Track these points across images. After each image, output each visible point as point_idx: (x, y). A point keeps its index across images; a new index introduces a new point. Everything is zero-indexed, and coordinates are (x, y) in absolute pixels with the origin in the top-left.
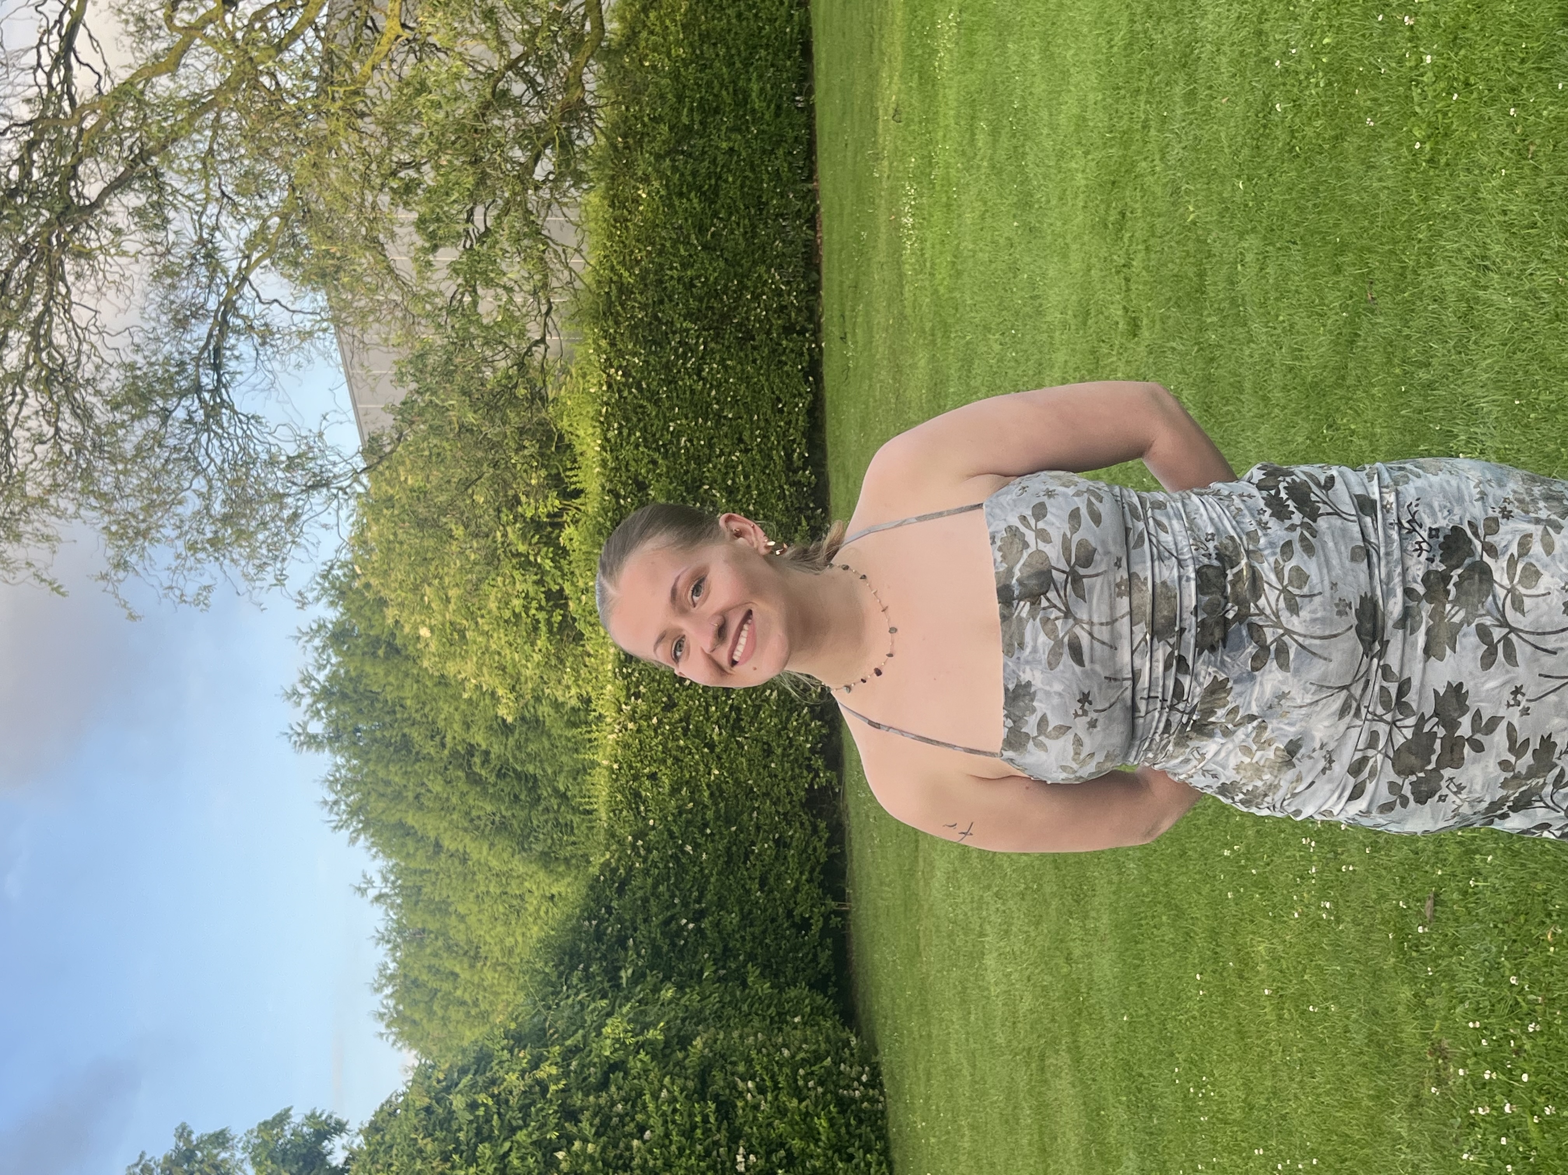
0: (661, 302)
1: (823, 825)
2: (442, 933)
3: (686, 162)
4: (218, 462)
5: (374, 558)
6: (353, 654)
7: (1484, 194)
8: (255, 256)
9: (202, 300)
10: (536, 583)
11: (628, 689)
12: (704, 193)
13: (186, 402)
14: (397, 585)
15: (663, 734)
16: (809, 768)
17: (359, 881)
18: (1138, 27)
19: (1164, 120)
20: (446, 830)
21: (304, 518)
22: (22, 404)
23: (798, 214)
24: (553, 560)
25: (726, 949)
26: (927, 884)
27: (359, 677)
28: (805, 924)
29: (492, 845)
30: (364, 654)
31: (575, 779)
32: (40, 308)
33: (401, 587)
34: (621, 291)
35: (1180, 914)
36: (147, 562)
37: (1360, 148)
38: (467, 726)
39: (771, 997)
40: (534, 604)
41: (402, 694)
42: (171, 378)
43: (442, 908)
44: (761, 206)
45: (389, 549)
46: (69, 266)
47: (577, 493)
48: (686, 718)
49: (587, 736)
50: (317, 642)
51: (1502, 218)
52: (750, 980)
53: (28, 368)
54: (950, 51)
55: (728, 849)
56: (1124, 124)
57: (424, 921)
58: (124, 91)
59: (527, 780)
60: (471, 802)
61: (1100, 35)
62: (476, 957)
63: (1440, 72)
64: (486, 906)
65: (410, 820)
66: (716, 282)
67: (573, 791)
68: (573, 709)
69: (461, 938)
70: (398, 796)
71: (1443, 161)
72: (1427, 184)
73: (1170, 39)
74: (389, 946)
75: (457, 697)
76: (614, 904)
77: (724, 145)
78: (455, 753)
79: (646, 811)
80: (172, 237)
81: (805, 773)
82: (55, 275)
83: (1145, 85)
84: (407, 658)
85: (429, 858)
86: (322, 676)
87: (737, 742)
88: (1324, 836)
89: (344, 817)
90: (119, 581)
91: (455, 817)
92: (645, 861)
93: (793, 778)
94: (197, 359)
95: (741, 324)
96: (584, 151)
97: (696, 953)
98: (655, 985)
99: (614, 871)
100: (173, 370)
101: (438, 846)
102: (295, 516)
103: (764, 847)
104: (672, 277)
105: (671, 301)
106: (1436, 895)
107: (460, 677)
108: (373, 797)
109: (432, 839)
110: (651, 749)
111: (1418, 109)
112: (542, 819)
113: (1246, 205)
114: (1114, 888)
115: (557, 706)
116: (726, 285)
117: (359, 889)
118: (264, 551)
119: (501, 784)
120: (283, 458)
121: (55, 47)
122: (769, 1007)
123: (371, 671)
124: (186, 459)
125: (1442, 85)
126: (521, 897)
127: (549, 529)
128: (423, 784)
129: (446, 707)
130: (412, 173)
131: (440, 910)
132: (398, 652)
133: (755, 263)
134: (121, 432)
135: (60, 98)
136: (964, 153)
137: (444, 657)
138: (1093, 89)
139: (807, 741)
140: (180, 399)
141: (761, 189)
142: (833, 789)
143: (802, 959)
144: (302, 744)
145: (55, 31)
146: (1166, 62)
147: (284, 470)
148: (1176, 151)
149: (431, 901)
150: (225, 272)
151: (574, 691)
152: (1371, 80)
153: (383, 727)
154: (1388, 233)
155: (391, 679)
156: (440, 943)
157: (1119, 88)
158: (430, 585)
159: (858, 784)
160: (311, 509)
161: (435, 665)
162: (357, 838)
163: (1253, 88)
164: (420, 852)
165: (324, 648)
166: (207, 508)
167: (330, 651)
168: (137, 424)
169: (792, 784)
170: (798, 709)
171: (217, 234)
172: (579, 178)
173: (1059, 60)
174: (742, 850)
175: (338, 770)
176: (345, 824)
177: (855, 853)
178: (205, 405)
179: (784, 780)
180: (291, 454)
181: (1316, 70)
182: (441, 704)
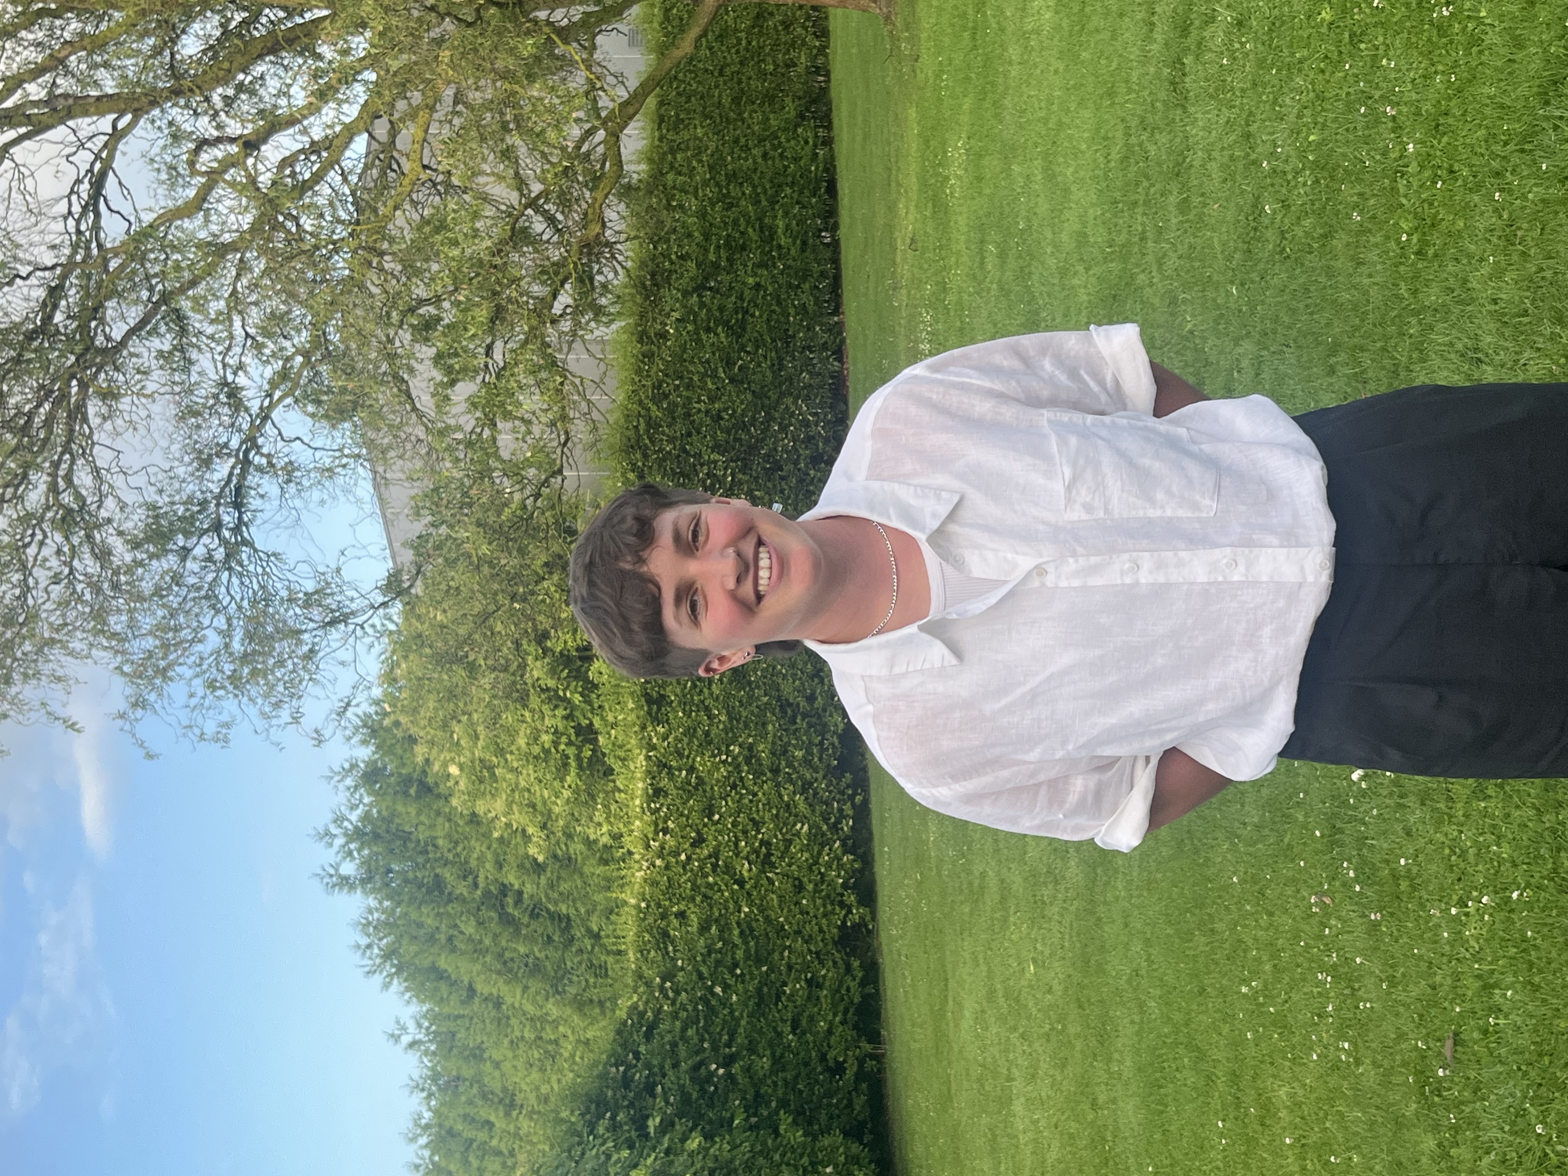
0: (689, 435)
1: (856, 964)
2: (477, 1080)
3: (713, 297)
4: (238, 599)
5: (404, 695)
6: (385, 794)
7: (1474, 284)
8: (277, 394)
9: (224, 439)
10: (566, 718)
11: (656, 825)
12: (730, 328)
13: (206, 540)
14: (426, 722)
15: (692, 870)
16: (842, 904)
17: (391, 1028)
18: (1133, 140)
19: (1160, 231)
20: (478, 974)
21: (321, 654)
22: (42, 544)
23: (824, 347)
24: (582, 694)
25: (757, 1095)
26: (957, 1025)
27: (392, 816)
28: (839, 1069)
29: (526, 988)
30: (396, 793)
31: (608, 918)
32: (60, 449)
33: (430, 724)
34: (648, 424)
35: (1200, 1055)
36: (166, 701)
37: (1348, 244)
38: (500, 865)
39: (804, 1145)
40: (564, 739)
41: (434, 834)
42: (192, 516)
43: (476, 1055)
44: (787, 339)
45: (418, 686)
46: (93, 408)
48: (715, 854)
49: (617, 874)
50: (349, 782)
51: (1493, 308)
52: (782, 1128)
53: (48, 508)
54: (959, 178)
55: (759, 990)
56: (1121, 239)
57: (459, 1068)
58: (144, 234)
59: (560, 921)
60: (504, 943)
61: (1097, 151)
62: (512, 1105)
63: (1425, 161)
64: (520, 1052)
65: (443, 963)
66: (743, 415)
67: (606, 931)
68: (605, 846)
69: (497, 1086)
70: (431, 939)
71: (1431, 252)
72: (1416, 276)
73: (1163, 150)
74: (424, 1094)
75: (487, 835)
76: (642, 1049)
77: (751, 280)
78: (487, 893)
79: (675, 951)
80: (194, 378)
81: (838, 909)
82: (78, 417)
83: (1142, 198)
84: (439, 796)
85: (463, 1002)
86: (354, 816)
87: (768, 878)
88: (1341, 970)
89: (378, 961)
90: (136, 720)
91: (488, 959)
92: (673, 1003)
93: (825, 915)
94: (218, 497)
95: (767, 455)
96: (604, 286)
97: (726, 1101)
98: (684, 1133)
99: (642, 1014)
100: (196, 509)
101: (471, 990)
102: (313, 652)
103: (796, 987)
104: (700, 410)
105: (699, 433)
106: (1456, 1034)
107: (490, 815)
108: (405, 941)
109: (466, 982)
110: (680, 886)
111: (1404, 201)
112: (576, 960)
113: (1240, 311)
114: (1137, 1027)
115: (589, 843)
116: (753, 418)
117: (393, 1035)
118: (281, 688)
119: (534, 925)
120: (301, 595)
121: (85, 195)
122: (802, 1156)
123: (403, 811)
124: (207, 597)
125: (1427, 173)
126: (556, 1042)
127: (579, 663)
128: (456, 926)
129: (478, 846)
130: (432, 310)
131: (475, 1056)
132: (429, 790)
133: (782, 395)
134: (140, 571)
135: (89, 243)
136: (974, 277)
137: (474, 795)
138: (1093, 205)
139: (839, 876)
140: (200, 538)
141: (788, 322)
142: (866, 926)
143: (837, 1106)
144: (334, 886)
145: (86, 180)
146: (1160, 173)
147: (303, 607)
148: (1172, 262)
149: (466, 1047)
150: (247, 410)
151: (604, 829)
152: (1356, 175)
153: (416, 867)
154: (1379, 330)
155: (423, 818)
156: (475, 1091)
157: (1116, 202)
158: (459, 721)
159: (890, 920)
160: (328, 645)
161: (464, 803)
162: (390, 983)
163: (1243, 192)
164: (454, 996)
165: (356, 787)
166: (227, 646)
167: (362, 790)
168: (154, 562)
169: (824, 921)
170: (830, 843)
171: (240, 373)
172: (599, 311)
173: (1060, 179)
174: (774, 991)
175: (370, 912)
176: (378, 969)
177: (889, 992)
178: (224, 542)
179: (816, 917)
180: (310, 590)
181: (1303, 169)
182: (473, 842)
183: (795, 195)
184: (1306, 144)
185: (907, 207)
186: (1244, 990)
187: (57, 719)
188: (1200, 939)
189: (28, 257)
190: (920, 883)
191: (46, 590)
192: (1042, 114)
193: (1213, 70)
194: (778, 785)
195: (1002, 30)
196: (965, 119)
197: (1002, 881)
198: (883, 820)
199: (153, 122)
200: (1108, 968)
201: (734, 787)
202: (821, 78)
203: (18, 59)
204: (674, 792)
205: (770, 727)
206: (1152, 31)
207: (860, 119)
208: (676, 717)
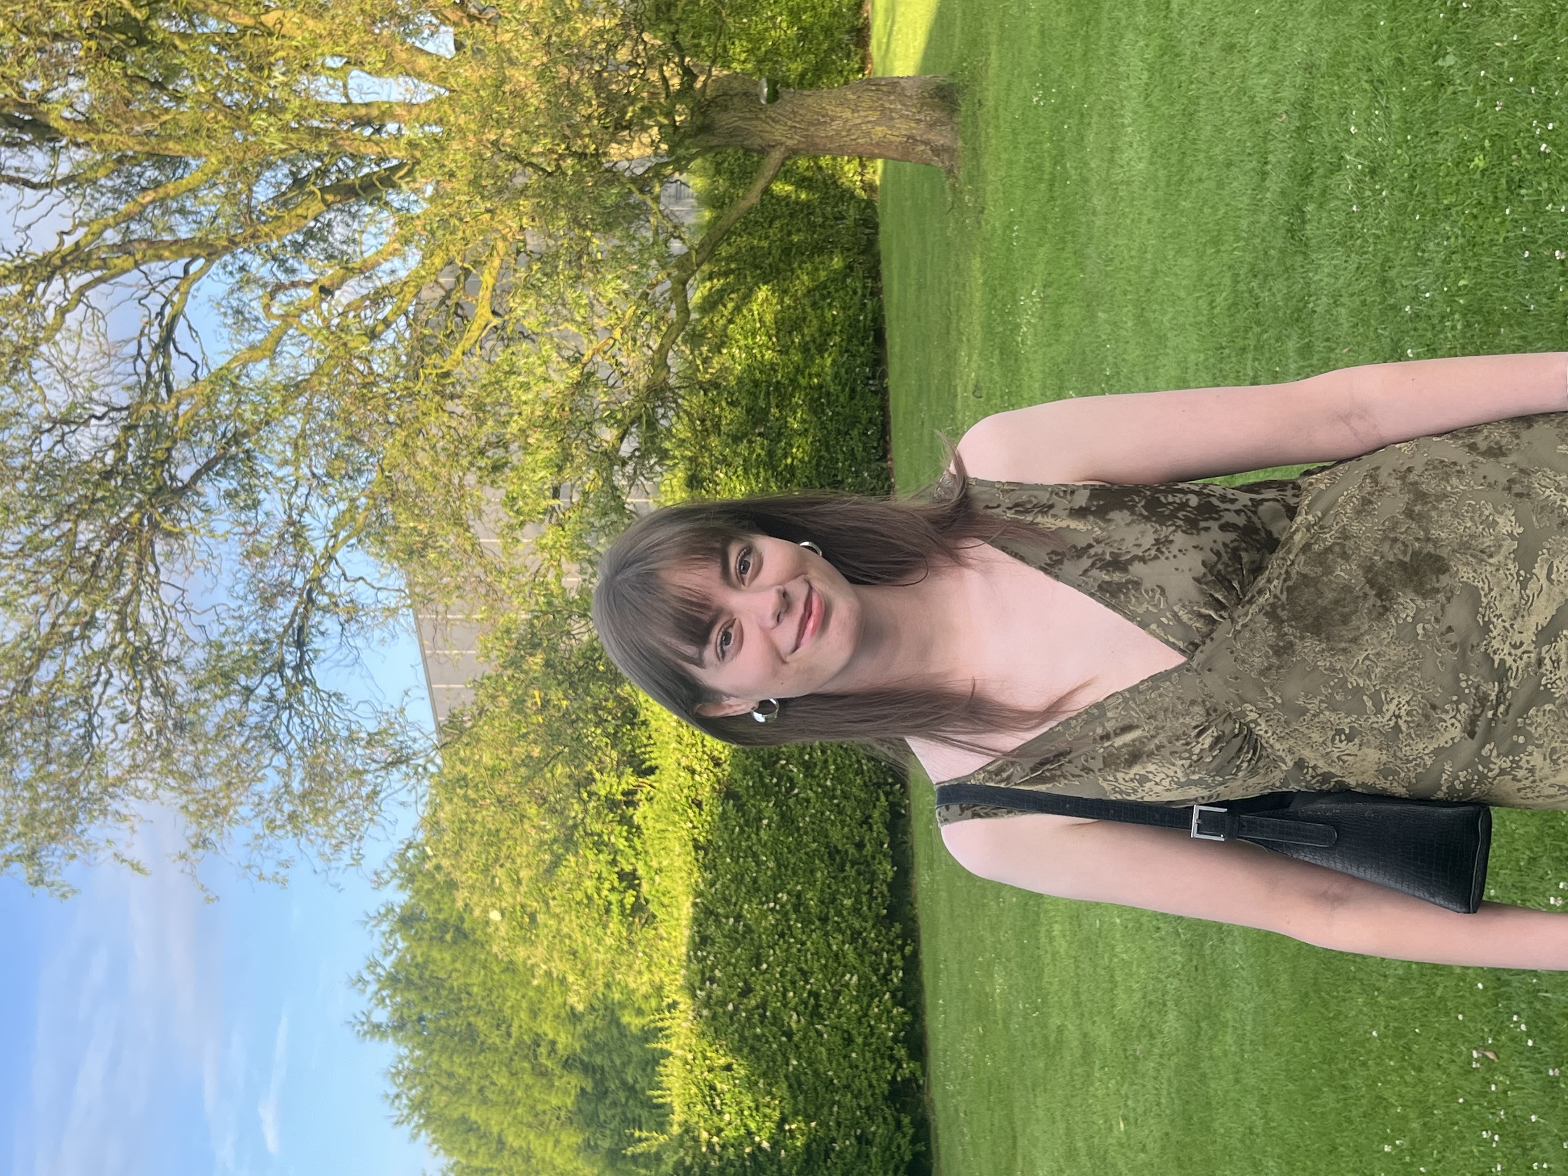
1: (906, 1120)
3: (763, 444)
4: (299, 738)
5: (446, 838)
6: (421, 939)
8: (343, 535)
9: (289, 577)
10: (609, 863)
11: (703, 973)
13: (268, 680)
14: (468, 866)
15: (739, 1021)
16: (892, 1058)
18: (1242, 287)
20: (509, 1126)
21: (382, 795)
22: (107, 683)
24: (627, 839)
27: (426, 962)
29: (557, 1142)
30: (431, 938)
31: (644, 1070)
32: (129, 587)
33: (472, 868)
36: (226, 841)
38: (534, 1013)
40: (607, 885)
41: (468, 981)
42: (255, 655)
44: (836, 484)
45: (460, 829)
46: (159, 547)
47: (652, 770)
48: (763, 1005)
49: (660, 1024)
50: (385, 927)
53: (113, 647)
54: (1033, 325)
55: (808, 1147)
58: (220, 377)
59: (594, 1072)
60: (536, 1095)
61: (1200, 297)
65: (474, 1115)
67: (642, 1083)
68: (644, 995)
70: (460, 1090)
73: (1279, 296)
75: (525, 984)
78: (520, 1043)
79: (722, 1104)
80: (261, 518)
81: (888, 1063)
82: (145, 554)
83: (1252, 343)
84: (475, 943)
85: (491, 1156)
86: (388, 962)
87: (817, 1031)
88: (1511, 1128)
89: (406, 1112)
90: (197, 860)
91: (519, 1111)
92: (721, 1159)
93: (874, 1069)
94: (280, 637)
96: (669, 430)
99: (688, 1170)
100: (259, 648)
101: (501, 1142)
102: (375, 793)
103: (845, 1144)
107: (530, 962)
108: (437, 1089)
109: (495, 1135)
112: (609, 1113)
115: (628, 992)
118: (341, 829)
119: (567, 1076)
120: (364, 735)
121: (156, 338)
123: (439, 957)
124: (267, 736)
127: (624, 807)
128: (487, 1076)
129: (513, 994)
130: (501, 452)
132: (466, 936)
134: (203, 711)
135: (157, 385)
137: (514, 942)
138: (1194, 351)
139: (888, 1029)
140: (263, 676)
141: (836, 468)
142: (916, 1081)
144: (366, 1033)
145: (156, 323)
146: (1275, 319)
147: (365, 748)
150: (311, 550)
151: (646, 977)
153: (448, 1015)
155: (458, 965)
157: (1223, 348)
158: (502, 866)
159: (946, 1076)
160: (390, 786)
161: (504, 949)
162: (418, 1134)
163: (1379, 336)
164: (482, 1150)
165: (392, 932)
166: (286, 786)
167: (398, 936)
168: (218, 703)
169: (874, 1075)
170: (879, 994)
171: (306, 514)
172: (664, 455)
173: (1154, 325)
174: (823, 1148)
175: (401, 1062)
176: (408, 1119)
177: (943, 1151)
178: (287, 683)
179: (865, 1071)
180: (372, 731)
181: (1452, 313)
182: (508, 991)
183: (844, 344)
184: (1454, 289)
185: (970, 356)
186: (1387, 1149)
187: (123, 861)
188: (1329, 1098)
189: (105, 398)
190: (982, 1038)
191: (113, 730)
192: (1135, 262)
193: (1339, 217)
194: (826, 934)
195: (1085, 181)
196: (1039, 269)
197: (1085, 1035)
198: (936, 974)
199: (225, 267)
200: (1216, 1125)
201: (782, 935)
202: (867, 231)
203: (96, 205)
204: (722, 940)
205: (819, 875)
206: (1264, 180)
207: (913, 270)
208: (724, 863)
